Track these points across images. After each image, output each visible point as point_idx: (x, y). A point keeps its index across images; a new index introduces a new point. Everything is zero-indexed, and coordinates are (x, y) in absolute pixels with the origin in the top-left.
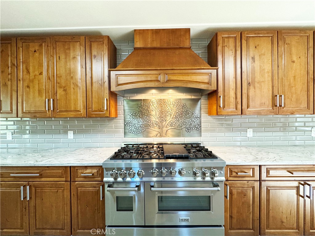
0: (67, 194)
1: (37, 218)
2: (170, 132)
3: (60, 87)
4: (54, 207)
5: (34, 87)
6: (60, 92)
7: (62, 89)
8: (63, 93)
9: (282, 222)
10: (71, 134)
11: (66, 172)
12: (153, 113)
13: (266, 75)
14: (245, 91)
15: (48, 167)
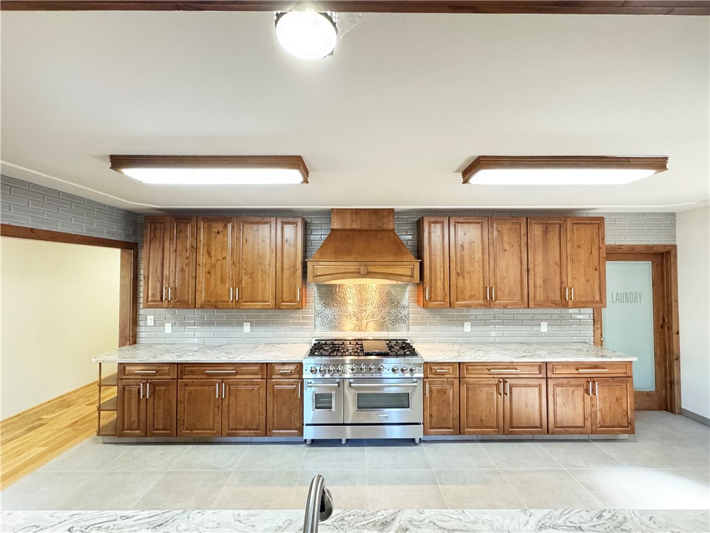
0: (262, 392)
1: (230, 418)
2: (371, 325)
3: (246, 274)
4: (249, 406)
5: (215, 273)
6: (246, 280)
7: (249, 276)
8: (250, 280)
9: (482, 421)
10: (247, 328)
11: (262, 369)
12: (350, 301)
13: (477, 264)
14: (453, 282)
15: (243, 364)
